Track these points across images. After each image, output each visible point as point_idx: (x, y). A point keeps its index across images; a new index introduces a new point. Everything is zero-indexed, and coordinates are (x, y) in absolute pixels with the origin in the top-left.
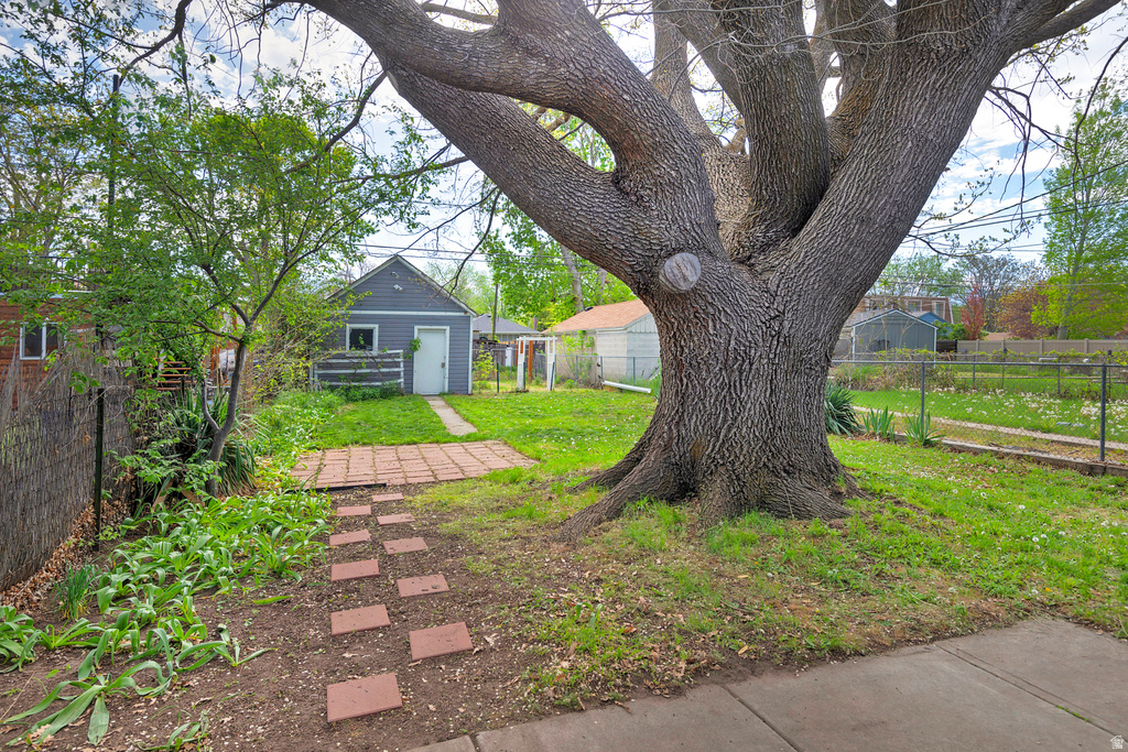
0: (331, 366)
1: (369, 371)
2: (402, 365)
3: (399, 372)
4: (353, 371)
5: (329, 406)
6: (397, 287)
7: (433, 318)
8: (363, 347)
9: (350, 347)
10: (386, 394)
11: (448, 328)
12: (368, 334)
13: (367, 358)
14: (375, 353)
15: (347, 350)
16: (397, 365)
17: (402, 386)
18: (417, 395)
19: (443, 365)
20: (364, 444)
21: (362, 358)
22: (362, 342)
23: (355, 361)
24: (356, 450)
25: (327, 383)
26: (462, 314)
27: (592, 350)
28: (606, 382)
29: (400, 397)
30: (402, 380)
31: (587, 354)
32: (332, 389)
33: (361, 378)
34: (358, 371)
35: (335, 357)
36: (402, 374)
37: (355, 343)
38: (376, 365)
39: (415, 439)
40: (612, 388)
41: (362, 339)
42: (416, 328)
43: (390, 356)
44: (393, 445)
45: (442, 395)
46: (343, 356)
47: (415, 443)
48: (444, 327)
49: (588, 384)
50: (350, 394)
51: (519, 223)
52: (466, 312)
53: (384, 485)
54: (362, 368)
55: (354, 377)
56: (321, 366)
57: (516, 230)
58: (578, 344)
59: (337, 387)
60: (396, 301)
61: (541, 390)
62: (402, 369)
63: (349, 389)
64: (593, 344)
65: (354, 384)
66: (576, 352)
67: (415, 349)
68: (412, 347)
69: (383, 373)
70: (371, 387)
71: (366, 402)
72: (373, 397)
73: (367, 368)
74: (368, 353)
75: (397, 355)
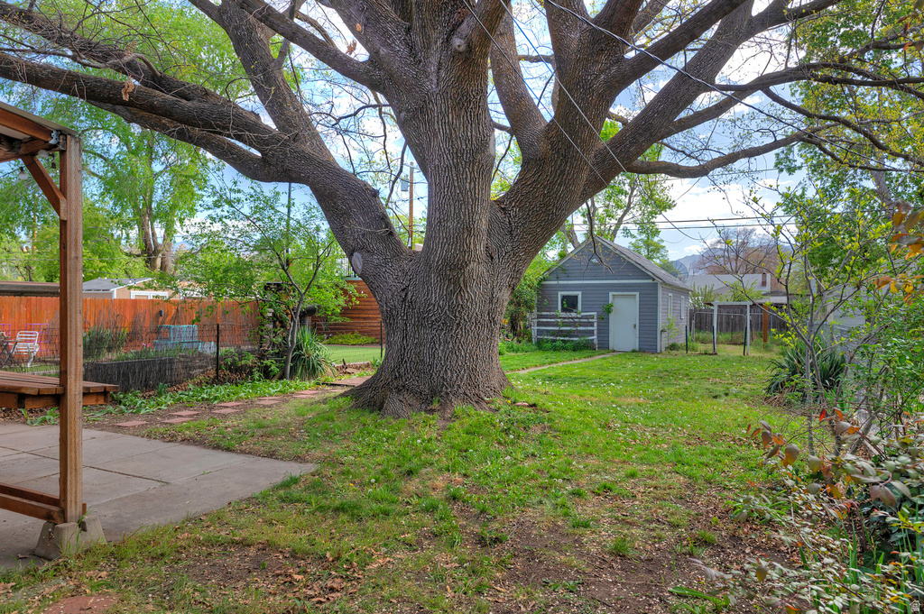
0: (543, 324)
1: (570, 328)
2: (595, 324)
3: (592, 331)
4: (557, 328)
6: (594, 260)
7: (625, 285)
8: (570, 310)
9: (561, 310)
11: (637, 294)
12: (574, 299)
13: (569, 318)
16: (591, 324)
17: (596, 342)
18: (613, 350)
19: (635, 326)
22: (566, 306)
26: (650, 281)
29: (591, 351)
30: (595, 337)
33: (567, 334)
36: (595, 332)
38: (574, 324)
42: (611, 294)
43: (588, 317)
45: (633, 352)
48: (634, 293)
52: (654, 279)
56: (538, 324)
60: (594, 272)
62: (595, 328)
65: (559, 338)
67: (610, 311)
68: (608, 309)
69: (580, 331)
70: (572, 342)
74: (573, 315)
75: (592, 317)
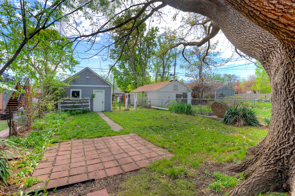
0: (65, 103)
1: (78, 104)
2: (89, 102)
3: (88, 105)
4: (73, 105)
5: (64, 119)
6: (87, 77)
7: (99, 87)
8: (76, 97)
9: (72, 97)
10: (84, 112)
11: (104, 91)
12: (78, 93)
13: (78, 100)
14: (80, 98)
15: (71, 98)
16: (88, 102)
17: (90, 109)
18: (94, 112)
19: (103, 102)
20: (79, 138)
21: (76, 100)
22: (76, 95)
23: (74, 101)
24: (75, 142)
25: (63, 109)
26: (109, 86)
27: (146, 97)
28: (152, 107)
29: (89, 113)
30: (90, 107)
31: (145, 98)
32: (66, 111)
33: (76, 107)
34: (75, 105)
35: (66, 100)
36: (90, 105)
37: (73, 95)
38: (81, 103)
39: (101, 135)
40: (154, 108)
41: (76, 94)
42: (94, 90)
43: (85, 100)
44: (91, 138)
45: (103, 112)
46: (70, 100)
47: (101, 137)
48: (103, 90)
49: (146, 107)
50: (72, 112)
51: (121, 62)
53: (94, 180)
54: (76, 104)
55: (73, 107)
56: (62, 103)
57: (120, 64)
58: (142, 95)
59: (67, 110)
60: (87, 82)
61: (133, 109)
63: (72, 110)
64: (146, 95)
65: (73, 109)
66: (141, 98)
67: (94, 97)
68: (93, 96)
69: (83, 105)
70: (79, 110)
71: (78, 115)
72: (80, 113)
73: (78, 103)
74: (78, 99)
75: (88, 99)
